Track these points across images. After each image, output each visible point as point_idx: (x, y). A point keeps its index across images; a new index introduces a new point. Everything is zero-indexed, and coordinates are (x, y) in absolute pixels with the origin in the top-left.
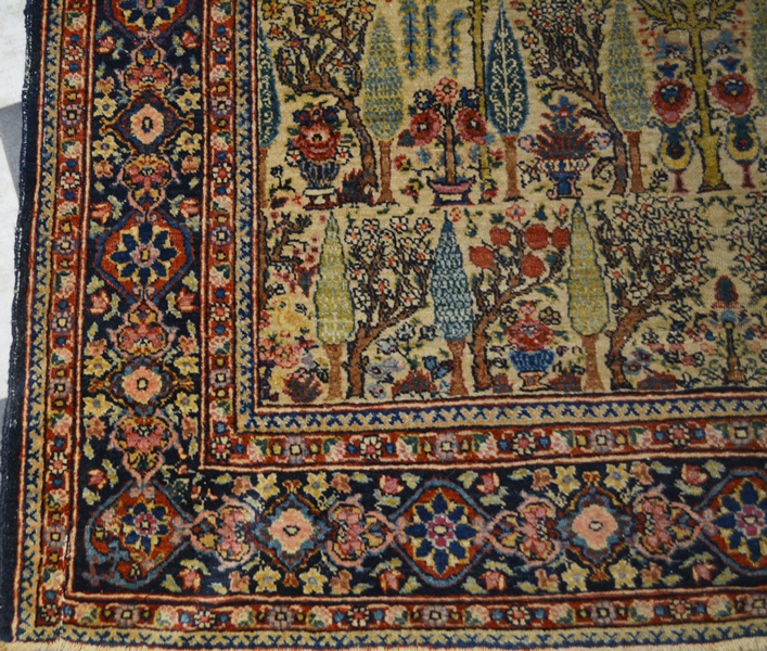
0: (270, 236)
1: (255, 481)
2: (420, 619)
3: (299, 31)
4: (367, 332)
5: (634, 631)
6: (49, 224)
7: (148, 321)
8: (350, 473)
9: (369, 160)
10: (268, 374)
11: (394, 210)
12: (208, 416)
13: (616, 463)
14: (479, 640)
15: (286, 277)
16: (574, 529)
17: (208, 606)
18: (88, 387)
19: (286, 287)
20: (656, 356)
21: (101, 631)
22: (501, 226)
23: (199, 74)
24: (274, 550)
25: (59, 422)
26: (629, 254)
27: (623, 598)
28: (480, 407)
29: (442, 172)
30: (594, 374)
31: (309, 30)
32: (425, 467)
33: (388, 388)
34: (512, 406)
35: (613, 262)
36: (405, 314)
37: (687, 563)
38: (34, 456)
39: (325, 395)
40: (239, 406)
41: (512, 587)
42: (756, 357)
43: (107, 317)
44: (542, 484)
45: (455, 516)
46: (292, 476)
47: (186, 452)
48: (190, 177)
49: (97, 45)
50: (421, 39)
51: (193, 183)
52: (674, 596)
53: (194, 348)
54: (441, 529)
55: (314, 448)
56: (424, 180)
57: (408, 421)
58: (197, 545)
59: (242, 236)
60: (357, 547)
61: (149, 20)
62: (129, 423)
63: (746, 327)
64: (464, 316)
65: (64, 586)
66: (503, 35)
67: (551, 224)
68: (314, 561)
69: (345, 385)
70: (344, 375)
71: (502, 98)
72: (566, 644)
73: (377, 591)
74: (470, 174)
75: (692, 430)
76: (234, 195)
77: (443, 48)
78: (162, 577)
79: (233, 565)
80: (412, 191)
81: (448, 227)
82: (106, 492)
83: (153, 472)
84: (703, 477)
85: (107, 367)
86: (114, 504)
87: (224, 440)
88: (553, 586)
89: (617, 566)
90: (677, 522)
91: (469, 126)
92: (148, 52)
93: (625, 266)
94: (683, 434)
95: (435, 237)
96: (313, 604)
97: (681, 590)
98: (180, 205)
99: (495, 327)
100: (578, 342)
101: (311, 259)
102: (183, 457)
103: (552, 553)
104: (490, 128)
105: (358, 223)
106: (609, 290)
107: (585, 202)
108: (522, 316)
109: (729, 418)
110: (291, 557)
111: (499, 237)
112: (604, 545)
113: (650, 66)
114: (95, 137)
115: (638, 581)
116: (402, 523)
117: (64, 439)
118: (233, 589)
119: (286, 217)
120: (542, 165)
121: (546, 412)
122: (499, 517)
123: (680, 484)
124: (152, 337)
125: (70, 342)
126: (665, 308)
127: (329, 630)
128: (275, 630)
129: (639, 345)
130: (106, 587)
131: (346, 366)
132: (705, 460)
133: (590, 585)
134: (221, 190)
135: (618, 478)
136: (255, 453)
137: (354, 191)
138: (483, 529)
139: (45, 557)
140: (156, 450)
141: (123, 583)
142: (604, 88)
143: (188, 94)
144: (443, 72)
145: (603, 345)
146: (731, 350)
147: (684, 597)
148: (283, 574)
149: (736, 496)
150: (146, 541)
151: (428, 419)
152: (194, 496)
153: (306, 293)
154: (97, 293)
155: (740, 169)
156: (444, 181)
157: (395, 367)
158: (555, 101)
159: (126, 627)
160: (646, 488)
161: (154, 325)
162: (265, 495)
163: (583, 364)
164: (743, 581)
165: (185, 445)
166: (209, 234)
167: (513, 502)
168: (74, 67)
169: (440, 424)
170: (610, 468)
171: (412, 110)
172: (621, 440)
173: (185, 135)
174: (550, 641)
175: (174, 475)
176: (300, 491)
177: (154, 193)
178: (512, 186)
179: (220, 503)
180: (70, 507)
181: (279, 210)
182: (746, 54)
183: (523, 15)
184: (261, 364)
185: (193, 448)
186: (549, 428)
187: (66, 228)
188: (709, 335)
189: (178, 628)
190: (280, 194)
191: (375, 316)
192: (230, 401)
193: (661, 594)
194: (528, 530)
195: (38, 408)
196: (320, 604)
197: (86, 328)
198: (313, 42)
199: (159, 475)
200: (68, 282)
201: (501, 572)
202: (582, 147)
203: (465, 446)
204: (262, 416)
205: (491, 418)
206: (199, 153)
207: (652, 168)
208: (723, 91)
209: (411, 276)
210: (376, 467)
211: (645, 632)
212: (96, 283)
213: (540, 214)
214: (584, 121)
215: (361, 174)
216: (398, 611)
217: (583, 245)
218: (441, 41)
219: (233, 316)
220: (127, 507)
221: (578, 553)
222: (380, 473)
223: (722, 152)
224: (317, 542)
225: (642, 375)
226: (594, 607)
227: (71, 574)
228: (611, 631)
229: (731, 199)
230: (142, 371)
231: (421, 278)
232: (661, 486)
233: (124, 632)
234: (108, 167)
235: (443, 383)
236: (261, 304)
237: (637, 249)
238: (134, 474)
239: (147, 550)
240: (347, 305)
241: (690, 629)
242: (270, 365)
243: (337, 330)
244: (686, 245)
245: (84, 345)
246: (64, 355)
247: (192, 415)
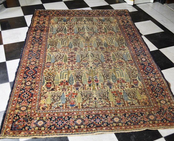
0: (42, 94)
1: (36, 118)
2: (56, 132)
3: (48, 75)
4: (53, 103)
5: (83, 132)
6: (14, 93)
7: (25, 102)
8: (49, 117)
9: (55, 87)
10: (40, 107)
11: (57, 91)
12: (31, 112)
13: (82, 115)
14: (64, 134)
15: (43, 98)
16: (76, 122)
17: (28, 132)
18: (16, 109)
19: (43, 99)
20: (87, 105)
21: (13, 135)
22: (70, 93)
23: (36, 79)
24: (38, 125)
25: (12, 112)
26: (84, 95)
27: (82, 129)
28: (66, 110)
29: (63, 88)
30: (80, 107)
31: (49, 75)
32: (58, 116)
33: (55, 108)
34: (69, 110)
35: (82, 96)
36: (57, 101)
37: (90, 125)
38: (8, 116)
39: (47, 109)
40: (36, 110)
41: (68, 128)
42: (99, 105)
43: (20, 102)
44: (73, 117)
45: (62, 121)
46: (41, 117)
47: (28, 115)
48: (33, 88)
49: (24, 76)
50: (62, 76)
51: (33, 89)
52: (88, 128)
53: (31, 105)
54: (60, 123)
55: (45, 114)
56: (61, 89)
57: (57, 111)
58: (28, 125)
59: (38, 94)
60: (49, 125)
61: (30, 74)
62: (21, 112)
63: (98, 102)
64: (64, 101)
65: (9, 130)
66: (71, 76)
67: (75, 93)
68: (43, 126)
69: (49, 108)
70: (49, 107)
71: (71, 81)
72: (75, 134)
73: (51, 129)
74: (66, 88)
75: (91, 112)
76: (38, 90)
77: (64, 77)
78: (23, 129)
79: (32, 127)
80: (59, 90)
81: (63, 93)
82: (17, 120)
83: (23, 117)
84: (92, 116)
85: (19, 107)
86: (17, 121)
87: (33, 114)
88: (73, 128)
89: (82, 126)
90: (89, 121)
91: (67, 84)
92: (30, 77)
93: (84, 96)
94: (90, 112)
95: (62, 94)
96: (42, 131)
97: (89, 128)
98: (31, 91)
99: (68, 102)
100: (78, 104)
101: (46, 96)
102: (28, 116)
103: (74, 124)
104: (69, 84)
105: (53, 93)
106: (82, 99)
107: (79, 91)
108: (71, 101)
109: (95, 110)
110: (40, 126)
111: (69, 94)
112: (80, 123)
113: (87, 79)
114: (22, 84)
115: (84, 127)
116: (55, 122)
117: (12, 114)
118: (32, 130)
119: (44, 92)
120: (75, 87)
121: (74, 110)
122: (67, 121)
123: (89, 117)
124: (26, 104)
125: (15, 104)
126: (88, 100)
127: (44, 134)
128: (37, 134)
129: (85, 104)
130: (15, 130)
131: (50, 106)
132: (92, 115)
133: (78, 128)
134: (36, 90)
135: (82, 117)
136: (37, 115)
137: (53, 90)
138: (65, 122)
139: (7, 127)
140: (24, 115)
141: (17, 129)
142: (82, 81)
143: (34, 81)
144: (64, 79)
145: (81, 104)
146: (96, 104)
147: (90, 129)
148: (39, 128)
149: (96, 118)
150: (21, 125)
151: (59, 111)
152: (28, 120)
153: (45, 99)
154: (19, 99)
155: (97, 88)
156: (63, 89)
157: (56, 106)
158: (77, 82)
159: (17, 134)
160: (85, 118)
161: (26, 102)
162: (38, 120)
163: (78, 106)
164: (97, 127)
165: (28, 114)
166: (34, 94)
167: (69, 119)
168: (20, 78)
169: (60, 112)
170: (81, 116)
171: (60, 82)
172: (82, 113)
173: (33, 84)
174: (73, 134)
175: (26, 118)
176: (42, 119)
177: (28, 90)
178: (71, 89)
179: (31, 120)
180: (11, 122)
181: (43, 91)
182: (98, 78)
183: (74, 74)
184: (39, 106)
185: (29, 115)
186: (74, 112)
187: (16, 93)
188: (93, 103)
189: (24, 134)
190: (43, 90)
191: (54, 101)
192: (34, 110)
193: (87, 128)
194: (70, 122)
195: (9, 111)
196: (43, 131)
197: (17, 103)
198: (49, 76)
199: (24, 118)
200: (16, 98)
201: (67, 127)
202: (80, 86)
203: (64, 114)
204: (38, 111)
205: (67, 111)
206: (34, 86)
207: (87, 88)
208: (95, 81)
209: (59, 97)
210: (52, 116)
211: (85, 132)
212: (19, 98)
213: (74, 92)
214: (80, 83)
215: (54, 88)
216: (54, 131)
217: (79, 95)
218: (64, 76)
219: (36, 102)
220: (19, 121)
221: (77, 124)
222: (53, 117)
223: (95, 86)
224: (44, 124)
225: (85, 107)
226: (78, 130)
227: (10, 129)
228: (81, 132)
229: (96, 90)
230: (24, 107)
231: (60, 98)
232: (87, 117)
233: (16, 135)
234: (23, 87)
235: (61, 108)
236: (40, 100)
237: (85, 95)
238: (21, 117)
239: (21, 126)
240: (50, 100)
241: (90, 132)
242: (40, 106)
243: (49, 102)
244: (91, 95)
245: (17, 104)
246: (14, 106)
247: (29, 111)
